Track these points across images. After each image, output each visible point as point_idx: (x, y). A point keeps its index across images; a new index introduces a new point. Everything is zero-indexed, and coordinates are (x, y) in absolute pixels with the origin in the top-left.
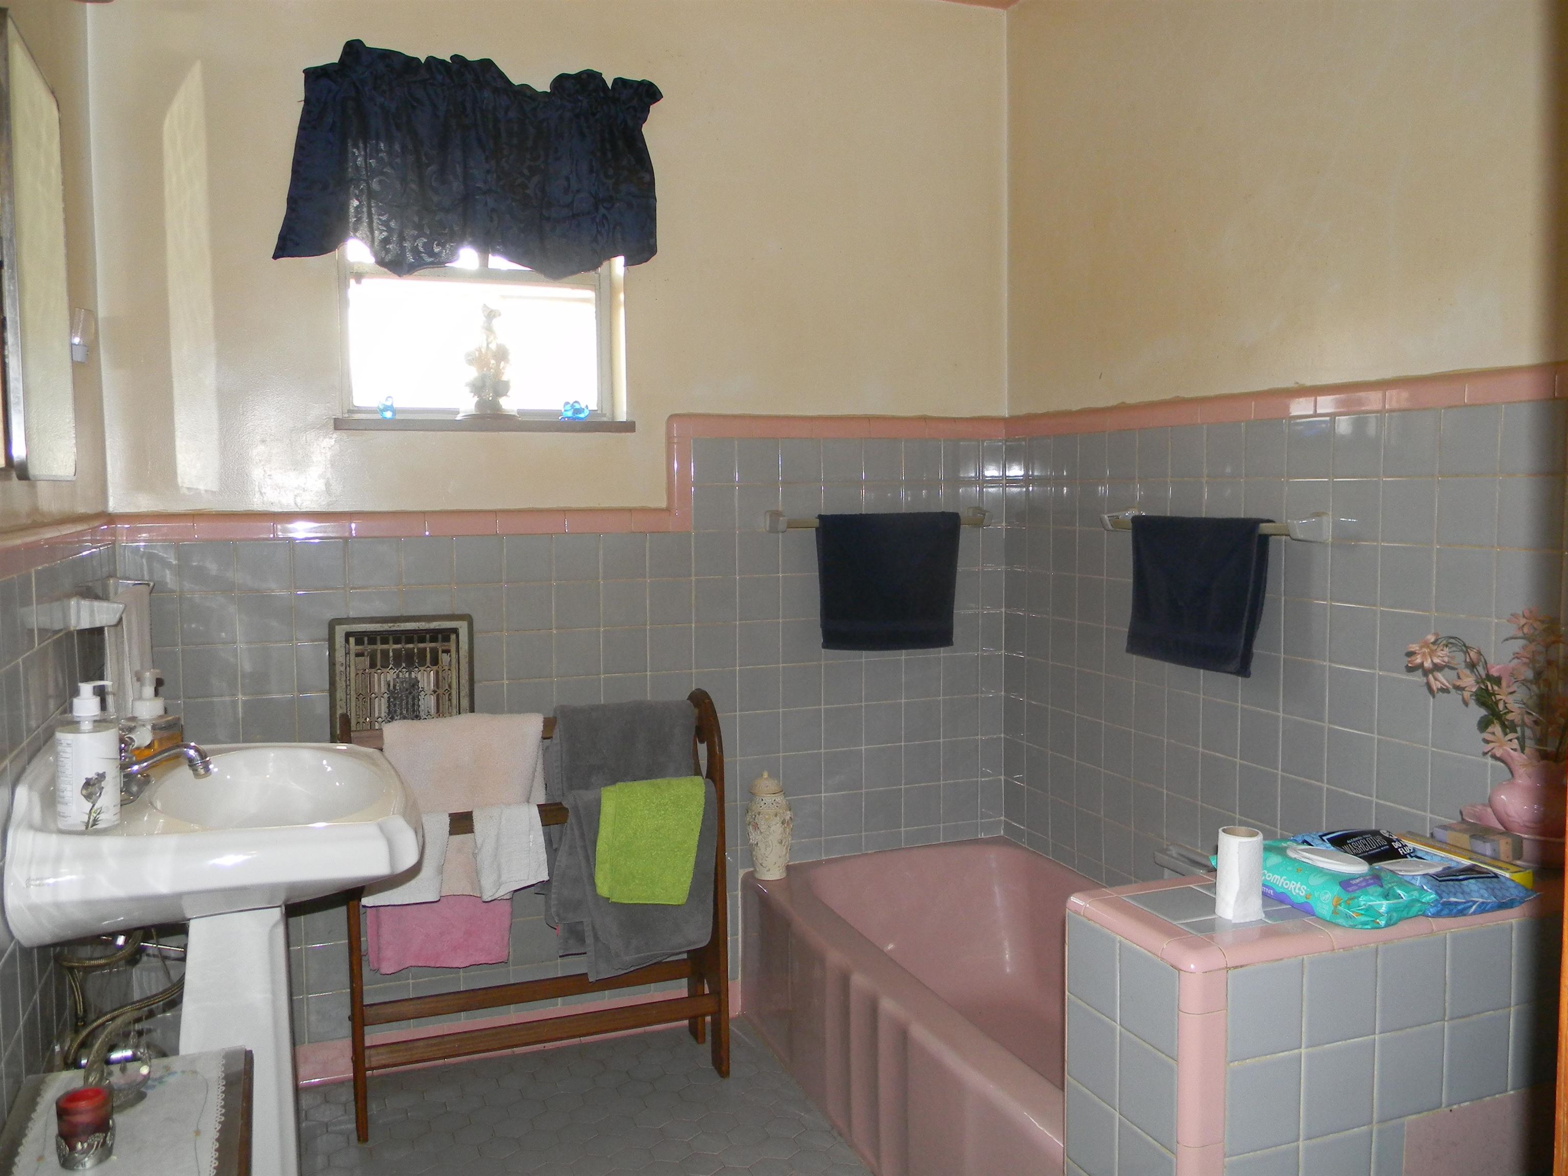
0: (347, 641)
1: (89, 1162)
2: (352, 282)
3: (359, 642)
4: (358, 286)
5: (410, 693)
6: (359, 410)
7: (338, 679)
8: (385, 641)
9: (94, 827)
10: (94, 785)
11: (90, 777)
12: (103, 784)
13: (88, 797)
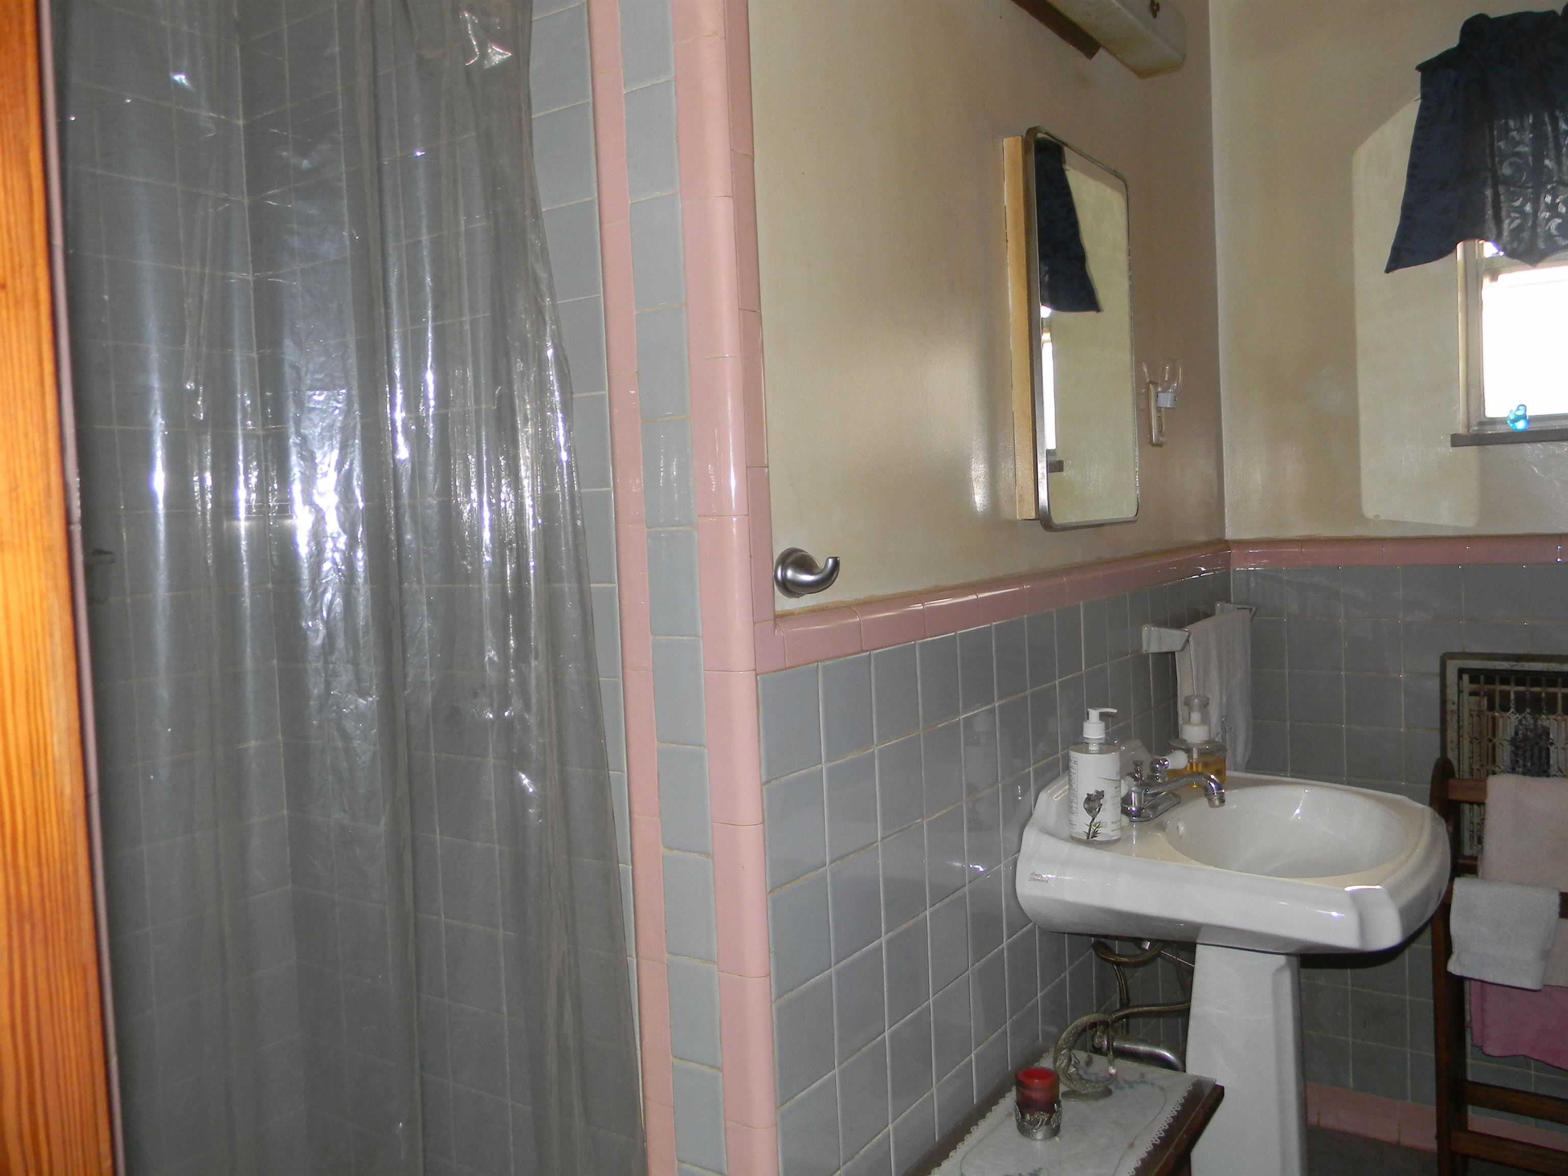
0: (1460, 678)
1: (1039, 1135)
2: (1486, 281)
3: (1474, 680)
4: (1494, 284)
5: (1537, 743)
6: (1493, 421)
7: (1448, 718)
8: (1505, 681)
9: (1094, 839)
10: (1094, 801)
11: (1091, 793)
12: (1102, 801)
13: (1090, 810)
